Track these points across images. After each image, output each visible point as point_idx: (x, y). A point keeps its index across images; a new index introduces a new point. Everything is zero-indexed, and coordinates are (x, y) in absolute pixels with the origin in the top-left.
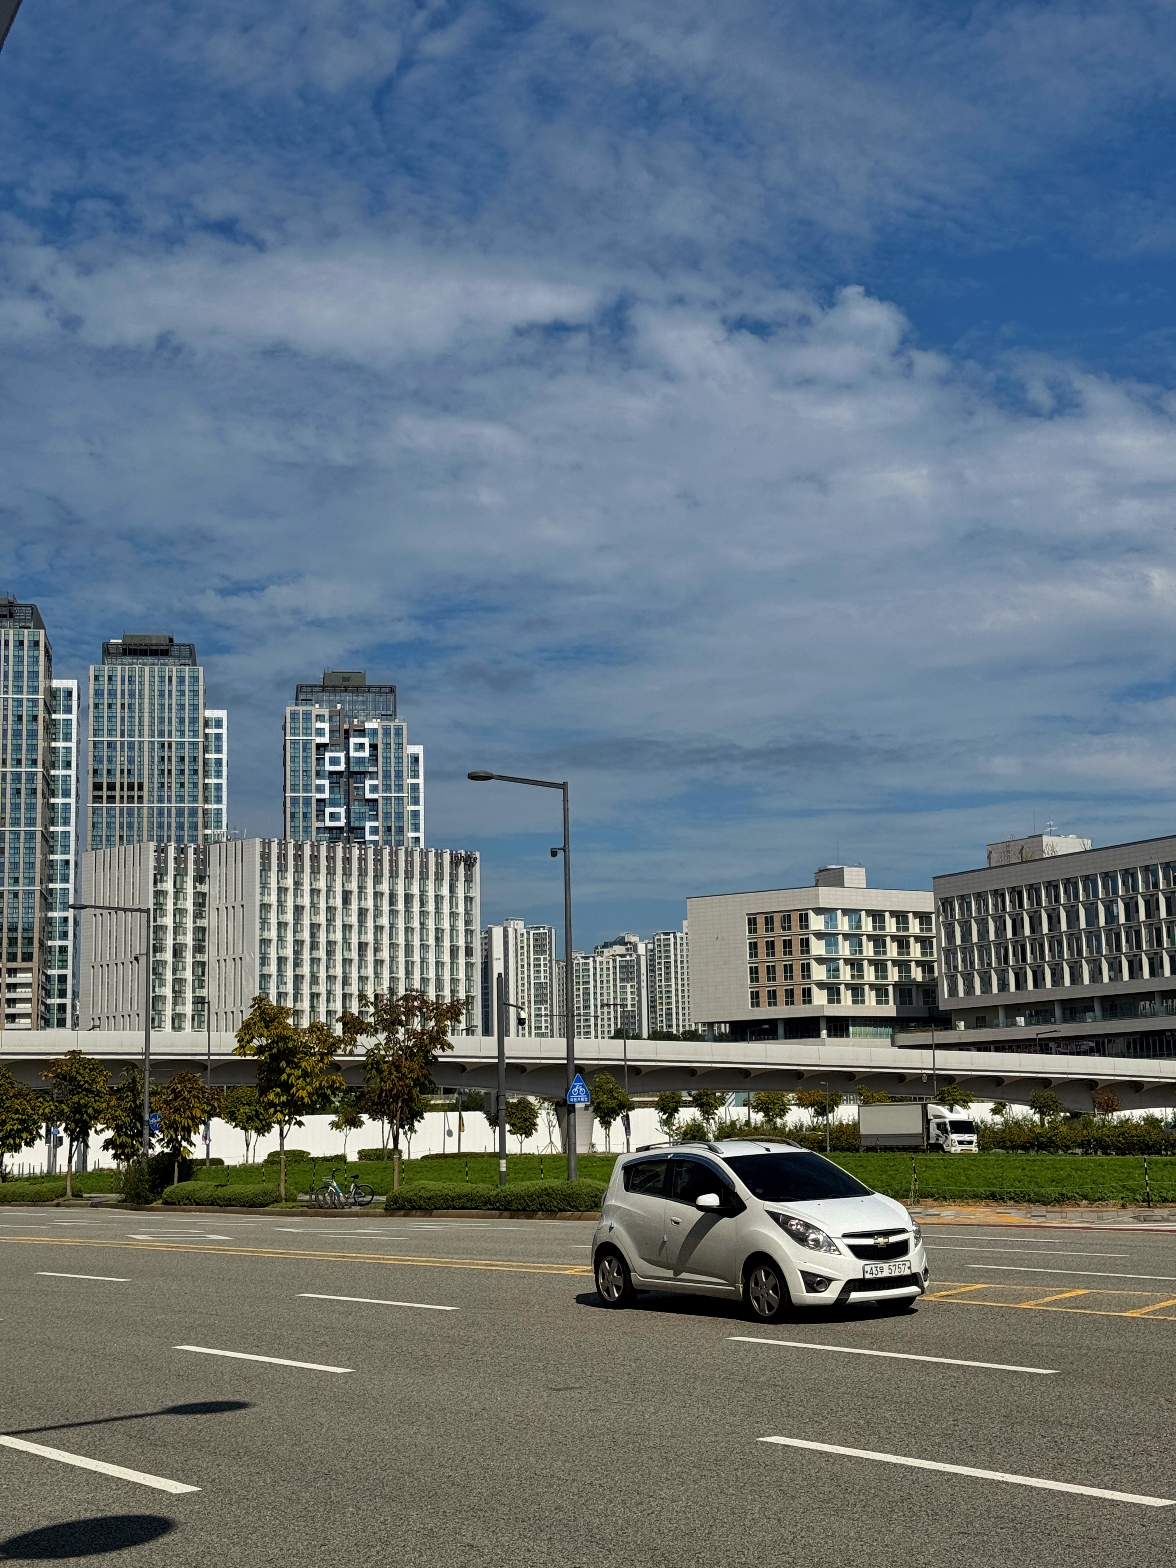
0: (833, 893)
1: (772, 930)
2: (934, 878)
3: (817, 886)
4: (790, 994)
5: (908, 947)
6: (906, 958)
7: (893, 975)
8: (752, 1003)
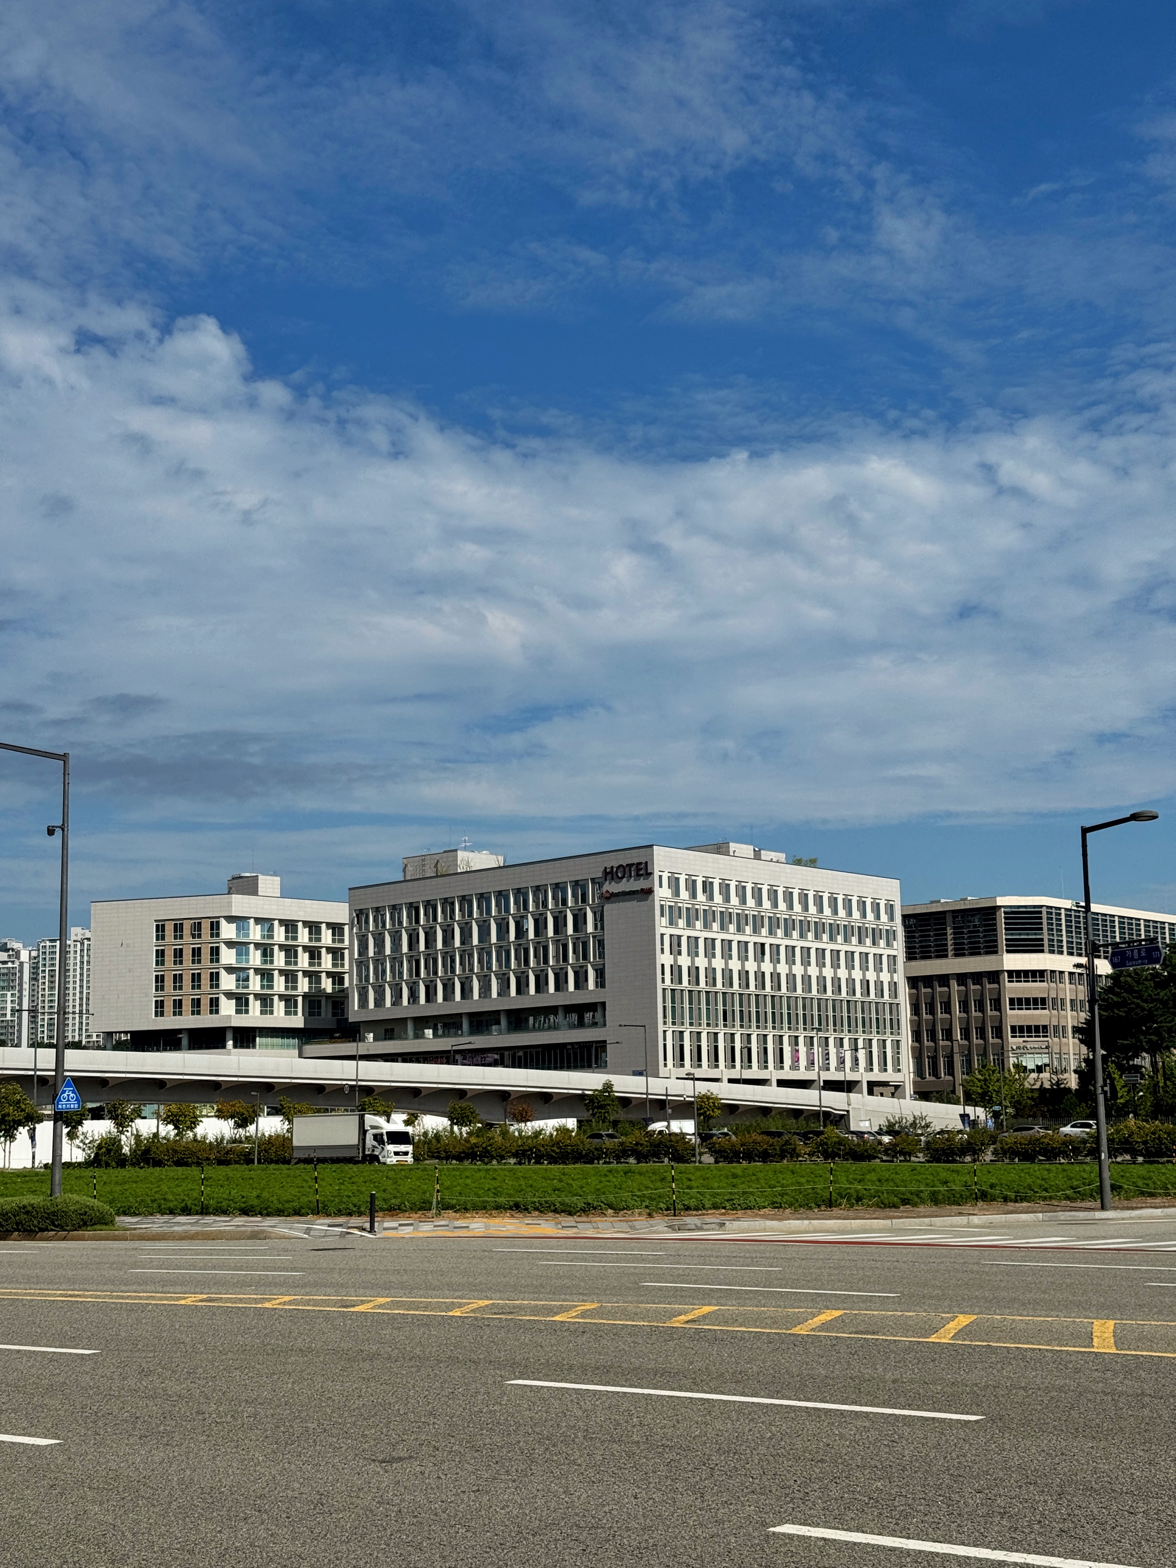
0: (247, 901)
1: (181, 937)
2: (350, 889)
3: (229, 893)
4: (197, 1003)
5: (319, 958)
6: (316, 969)
7: (303, 985)
8: (156, 1012)
